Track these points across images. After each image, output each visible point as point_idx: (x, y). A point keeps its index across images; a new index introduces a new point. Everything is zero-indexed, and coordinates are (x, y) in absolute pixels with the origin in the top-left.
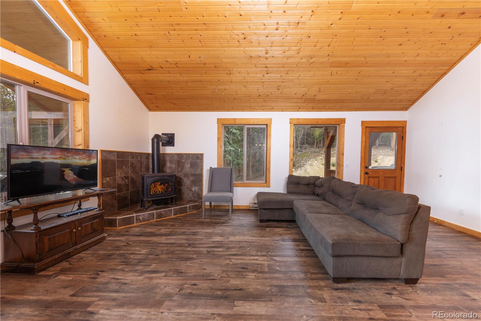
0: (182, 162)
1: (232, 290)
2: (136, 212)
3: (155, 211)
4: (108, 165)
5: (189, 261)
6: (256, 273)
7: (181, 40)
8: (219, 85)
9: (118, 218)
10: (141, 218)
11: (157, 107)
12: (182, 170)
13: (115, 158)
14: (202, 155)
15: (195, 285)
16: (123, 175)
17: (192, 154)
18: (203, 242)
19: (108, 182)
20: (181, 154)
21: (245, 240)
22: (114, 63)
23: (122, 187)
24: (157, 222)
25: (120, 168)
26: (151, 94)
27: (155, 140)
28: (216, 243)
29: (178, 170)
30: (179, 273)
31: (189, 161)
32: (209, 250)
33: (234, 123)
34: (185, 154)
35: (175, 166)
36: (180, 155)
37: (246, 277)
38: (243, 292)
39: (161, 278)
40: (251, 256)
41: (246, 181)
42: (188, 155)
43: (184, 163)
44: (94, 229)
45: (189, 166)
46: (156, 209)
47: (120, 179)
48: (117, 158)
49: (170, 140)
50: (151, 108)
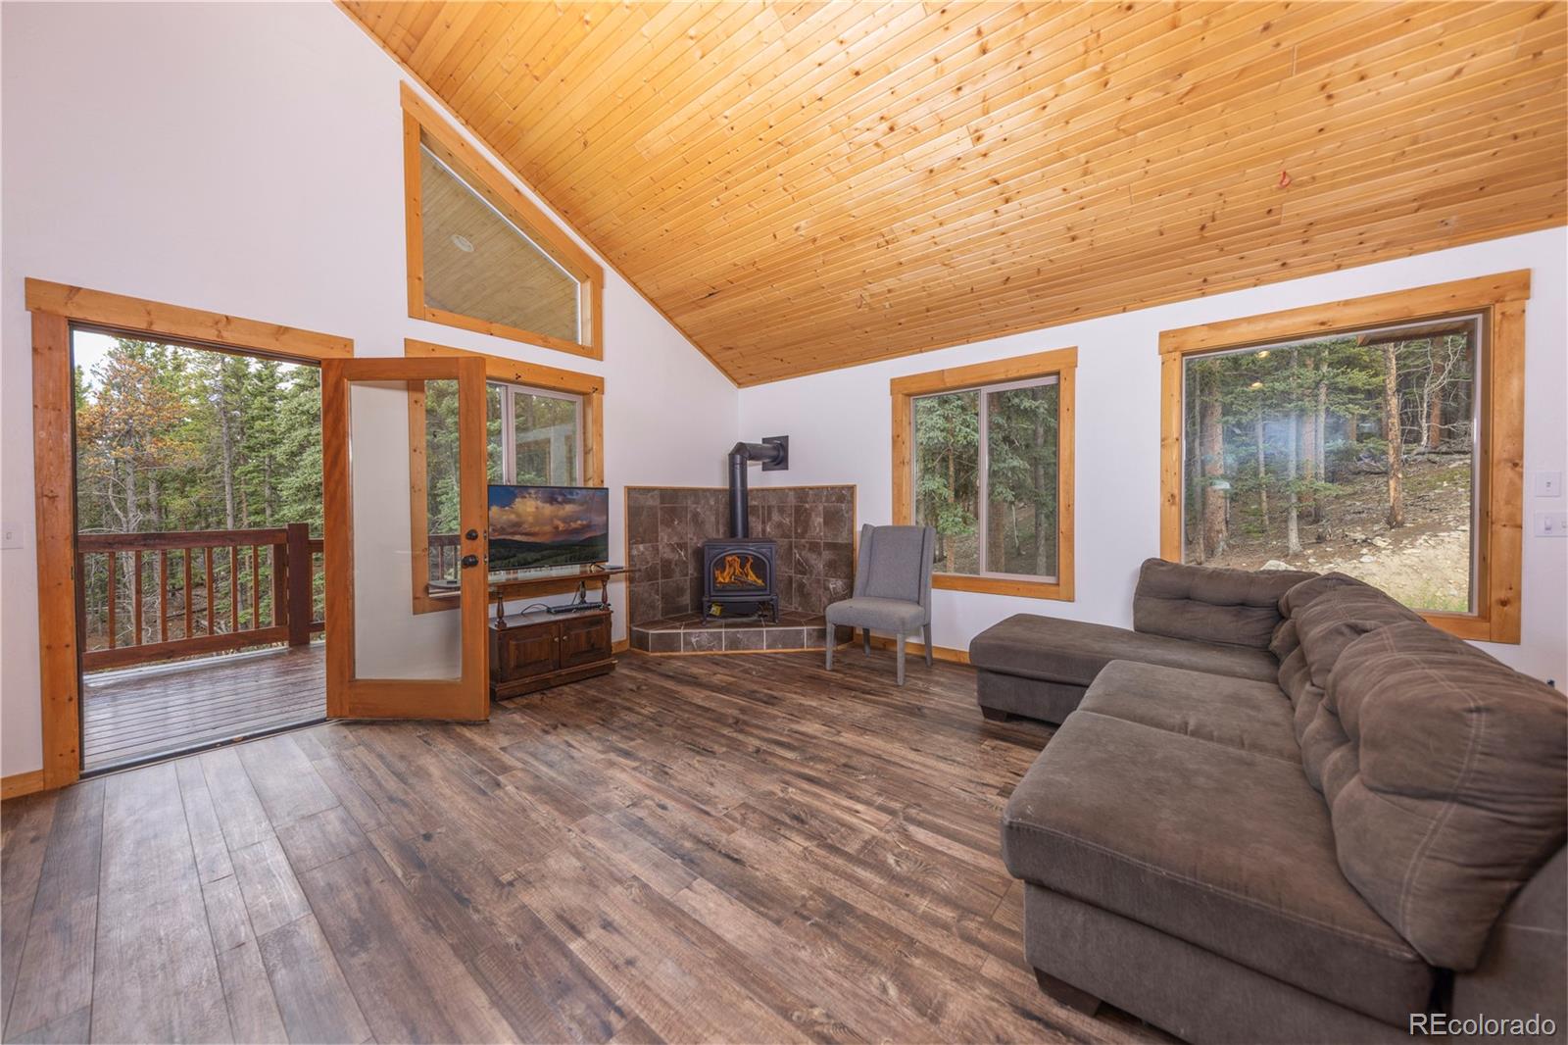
0: (806, 510)
1: (720, 852)
2: (687, 626)
3: (723, 630)
4: (643, 518)
5: (702, 755)
6: (815, 843)
7: (781, 189)
8: (870, 283)
9: (651, 632)
10: (694, 640)
11: (751, 375)
12: (806, 531)
13: (657, 502)
14: (851, 489)
15: (664, 808)
16: (675, 540)
17: (827, 488)
18: (770, 725)
19: (643, 553)
20: (802, 489)
21: (879, 752)
22: (653, 301)
23: (673, 566)
24: (725, 655)
25: (668, 523)
26: (731, 348)
27: (738, 457)
28: (797, 736)
29: (796, 533)
30: (662, 772)
31: (821, 508)
32: (764, 746)
33: (942, 386)
34: (811, 488)
35: (790, 522)
36: (801, 493)
37: (782, 840)
38: (738, 868)
39: (624, 770)
40: (851, 798)
41: (984, 574)
42: (818, 490)
43: (810, 514)
44: (593, 645)
45: (822, 520)
46: (727, 626)
47: (667, 550)
48: (661, 503)
49: (776, 453)
50: (740, 381)
